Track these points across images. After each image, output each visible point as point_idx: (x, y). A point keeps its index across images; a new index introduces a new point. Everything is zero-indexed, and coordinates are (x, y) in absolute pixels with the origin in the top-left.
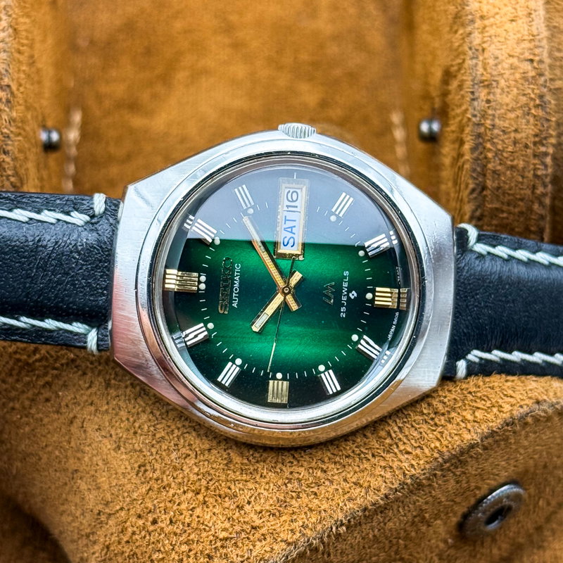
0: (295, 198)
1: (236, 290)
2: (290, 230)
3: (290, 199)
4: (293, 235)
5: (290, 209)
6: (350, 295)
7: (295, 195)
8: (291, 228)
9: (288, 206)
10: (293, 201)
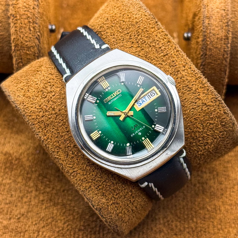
0: (152, 95)
1: (114, 100)
2: (143, 101)
3: (151, 94)
4: (142, 103)
5: (149, 96)
6: (139, 133)
7: (153, 94)
8: (144, 101)
9: (149, 95)
10: (151, 95)
